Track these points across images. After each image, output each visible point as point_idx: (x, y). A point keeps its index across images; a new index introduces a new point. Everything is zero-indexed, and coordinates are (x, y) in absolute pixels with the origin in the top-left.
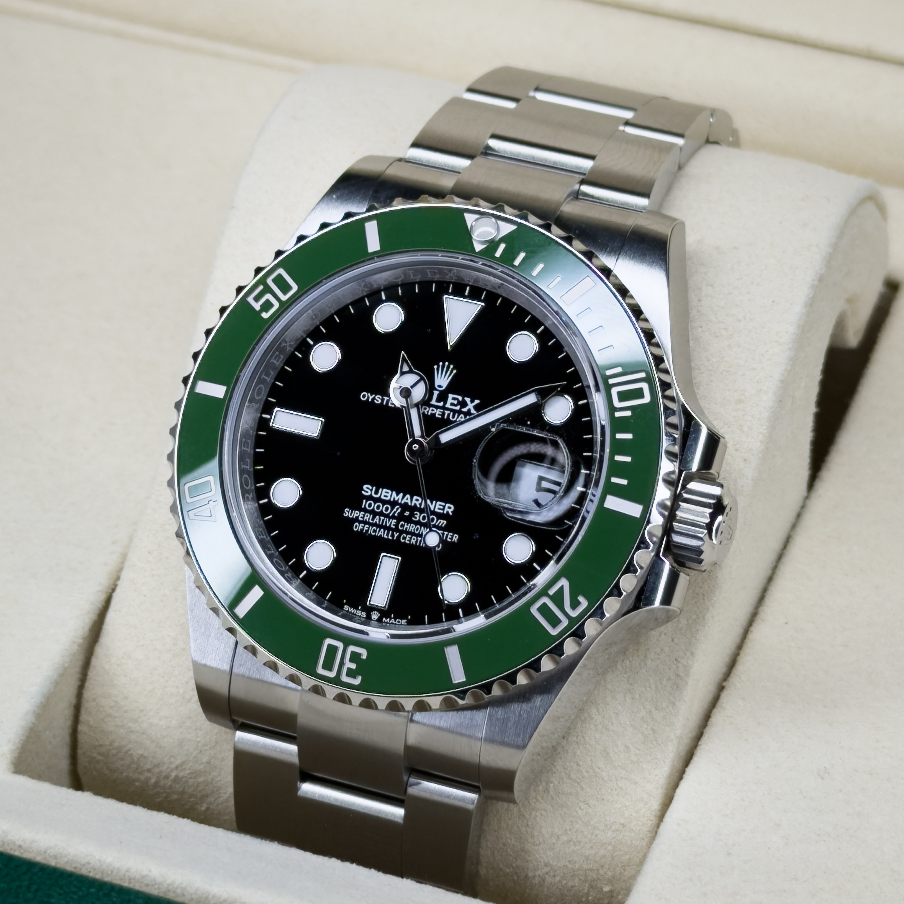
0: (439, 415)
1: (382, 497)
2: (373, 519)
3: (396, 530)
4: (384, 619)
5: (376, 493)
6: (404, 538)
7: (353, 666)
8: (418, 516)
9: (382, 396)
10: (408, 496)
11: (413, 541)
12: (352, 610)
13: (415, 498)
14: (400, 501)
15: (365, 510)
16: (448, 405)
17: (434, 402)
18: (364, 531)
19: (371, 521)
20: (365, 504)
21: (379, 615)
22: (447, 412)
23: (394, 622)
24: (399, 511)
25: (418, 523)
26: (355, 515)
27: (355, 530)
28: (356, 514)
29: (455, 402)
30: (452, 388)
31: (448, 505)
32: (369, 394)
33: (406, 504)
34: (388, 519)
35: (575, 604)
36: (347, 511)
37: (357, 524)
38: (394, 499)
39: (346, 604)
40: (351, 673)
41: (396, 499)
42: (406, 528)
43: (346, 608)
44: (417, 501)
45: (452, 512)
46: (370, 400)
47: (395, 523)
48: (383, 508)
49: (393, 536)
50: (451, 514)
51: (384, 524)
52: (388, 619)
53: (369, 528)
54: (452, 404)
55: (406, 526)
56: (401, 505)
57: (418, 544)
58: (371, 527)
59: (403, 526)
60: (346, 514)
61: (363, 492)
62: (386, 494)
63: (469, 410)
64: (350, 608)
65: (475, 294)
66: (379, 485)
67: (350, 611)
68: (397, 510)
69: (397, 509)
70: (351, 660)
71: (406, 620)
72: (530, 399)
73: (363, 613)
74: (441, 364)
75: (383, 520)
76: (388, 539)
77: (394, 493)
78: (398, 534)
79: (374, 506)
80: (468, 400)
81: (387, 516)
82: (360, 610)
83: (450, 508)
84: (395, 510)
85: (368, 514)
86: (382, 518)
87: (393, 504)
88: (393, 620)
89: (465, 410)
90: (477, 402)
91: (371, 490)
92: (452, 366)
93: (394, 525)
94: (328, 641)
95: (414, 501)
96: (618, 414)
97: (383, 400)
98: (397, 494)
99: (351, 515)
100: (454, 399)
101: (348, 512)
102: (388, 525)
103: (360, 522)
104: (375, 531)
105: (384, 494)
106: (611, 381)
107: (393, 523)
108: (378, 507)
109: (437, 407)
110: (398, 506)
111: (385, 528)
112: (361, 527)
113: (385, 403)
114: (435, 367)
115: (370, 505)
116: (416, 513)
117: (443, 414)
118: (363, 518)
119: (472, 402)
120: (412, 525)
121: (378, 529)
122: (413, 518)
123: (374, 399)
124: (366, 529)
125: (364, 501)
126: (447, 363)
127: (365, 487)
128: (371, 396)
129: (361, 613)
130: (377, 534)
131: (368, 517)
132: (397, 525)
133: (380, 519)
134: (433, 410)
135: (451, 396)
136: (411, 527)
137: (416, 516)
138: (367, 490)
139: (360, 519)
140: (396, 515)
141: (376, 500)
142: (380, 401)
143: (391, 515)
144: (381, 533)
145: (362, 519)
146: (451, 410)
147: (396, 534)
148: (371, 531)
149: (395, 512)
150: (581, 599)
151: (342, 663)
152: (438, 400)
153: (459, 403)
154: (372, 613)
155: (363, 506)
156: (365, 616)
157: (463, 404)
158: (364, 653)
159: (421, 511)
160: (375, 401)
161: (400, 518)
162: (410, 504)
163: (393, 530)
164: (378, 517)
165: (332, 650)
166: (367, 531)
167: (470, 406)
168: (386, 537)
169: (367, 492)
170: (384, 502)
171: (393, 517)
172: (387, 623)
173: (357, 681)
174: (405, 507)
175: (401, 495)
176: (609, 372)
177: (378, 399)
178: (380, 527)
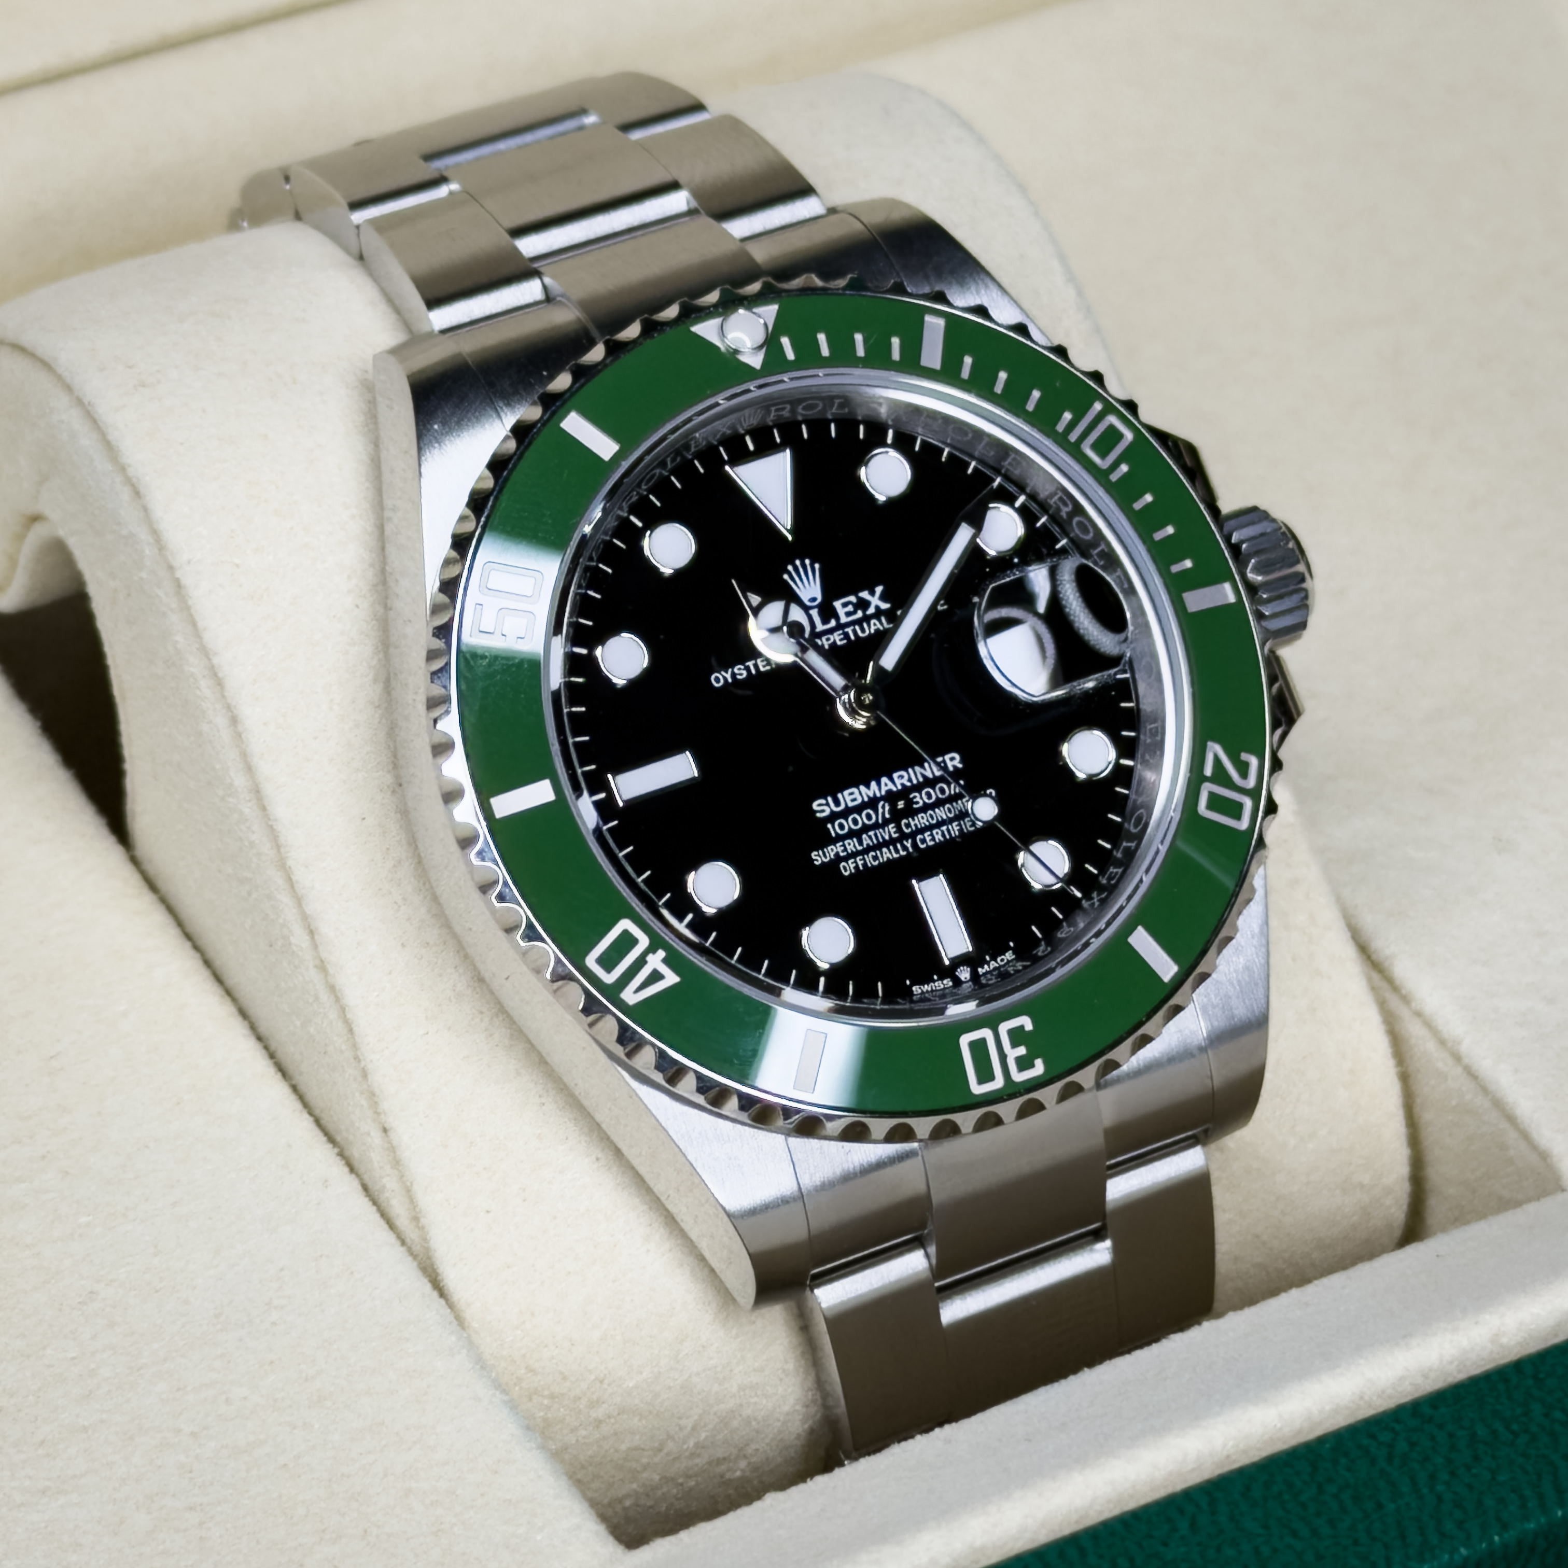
0: (841, 640)
1: (850, 804)
2: (860, 843)
3: (903, 836)
4: (980, 970)
5: (837, 803)
6: (923, 841)
7: (1022, 1051)
8: (919, 799)
9: (743, 663)
10: (884, 780)
11: (938, 837)
12: (926, 988)
13: (895, 776)
14: (878, 795)
15: (840, 838)
16: (844, 619)
17: (820, 627)
18: (861, 868)
19: (860, 848)
20: (834, 829)
21: (969, 969)
22: (849, 630)
23: (997, 965)
24: (887, 808)
25: (925, 808)
26: (832, 854)
27: (847, 874)
28: (832, 851)
29: (850, 608)
30: (831, 591)
31: (947, 757)
32: (723, 673)
33: (889, 792)
34: (881, 830)
35: (1243, 769)
36: (815, 855)
37: (843, 864)
38: (868, 796)
39: (912, 984)
40: (1024, 1063)
41: (871, 795)
42: (916, 825)
43: (916, 989)
44: (901, 779)
45: (960, 762)
46: (730, 680)
47: (894, 830)
48: (862, 819)
49: (905, 848)
50: (960, 766)
51: (881, 840)
52: (986, 966)
53: (864, 859)
54: (848, 614)
55: (912, 823)
56: (882, 798)
57: (948, 837)
58: (866, 856)
59: (908, 825)
60: (817, 860)
61: (818, 815)
62: (851, 796)
63: (877, 608)
64: (922, 987)
65: (768, 439)
66: (833, 791)
67: (925, 990)
68: (884, 809)
69: (883, 807)
70: (1014, 1045)
71: (1011, 952)
72: (963, 536)
73: (945, 982)
74: (790, 568)
75: (876, 835)
76: (901, 857)
77: (862, 788)
78: (910, 841)
79: (848, 824)
80: (865, 595)
81: (876, 826)
82: (937, 980)
83: (952, 759)
84: (880, 810)
85: (849, 841)
86: (871, 833)
87: (872, 803)
88: (993, 962)
89: (871, 611)
90: (879, 589)
91: (828, 804)
92: (807, 562)
93: (895, 833)
94: (965, 1040)
95: (898, 782)
96: (1114, 477)
97: (748, 669)
98: (868, 786)
99: (825, 857)
100: (845, 605)
101: (819, 855)
102: (887, 837)
103: (846, 859)
104: (875, 858)
105: (848, 799)
106: (1073, 437)
107: (892, 831)
108: (855, 822)
110: (882, 803)
111: (886, 844)
112: (852, 866)
113: (753, 672)
114: (786, 577)
115: (842, 827)
116: (911, 796)
117: (846, 635)
118: (845, 850)
119: (872, 593)
120: (920, 816)
121: (878, 852)
122: (915, 806)
123: (734, 675)
124: (860, 863)
125: (829, 826)
126: (798, 562)
127: (815, 806)
128: (727, 672)
129: (942, 983)
130: (881, 861)
131: (852, 845)
132: (899, 829)
133: (870, 837)
134: (828, 639)
135: (837, 604)
136: (921, 820)
137: (915, 800)
138: (822, 807)
139: (842, 854)
140: (887, 816)
141: (845, 814)
142: (745, 673)
143: (880, 821)
144: (887, 854)
145: (845, 854)
146: (852, 623)
147: (908, 843)
148: (870, 861)
149: (883, 814)
150: (1244, 756)
151: (1003, 1057)
152: (825, 621)
153: (856, 606)
154: (957, 973)
155: (833, 835)
156: (951, 984)
157: (863, 604)
158: (1026, 1022)
159: (918, 788)
160: (739, 677)
161: (896, 817)
162: (894, 789)
163: (900, 839)
164: (864, 836)
165: (979, 1048)
166: (865, 865)
167: (876, 601)
168: (895, 856)
169: (823, 811)
170: (859, 809)
171: (886, 822)
172: (987, 973)
173: (1039, 1068)
174: (891, 797)
175: (873, 784)
176: (1060, 427)
177: (740, 672)
178: (878, 846)
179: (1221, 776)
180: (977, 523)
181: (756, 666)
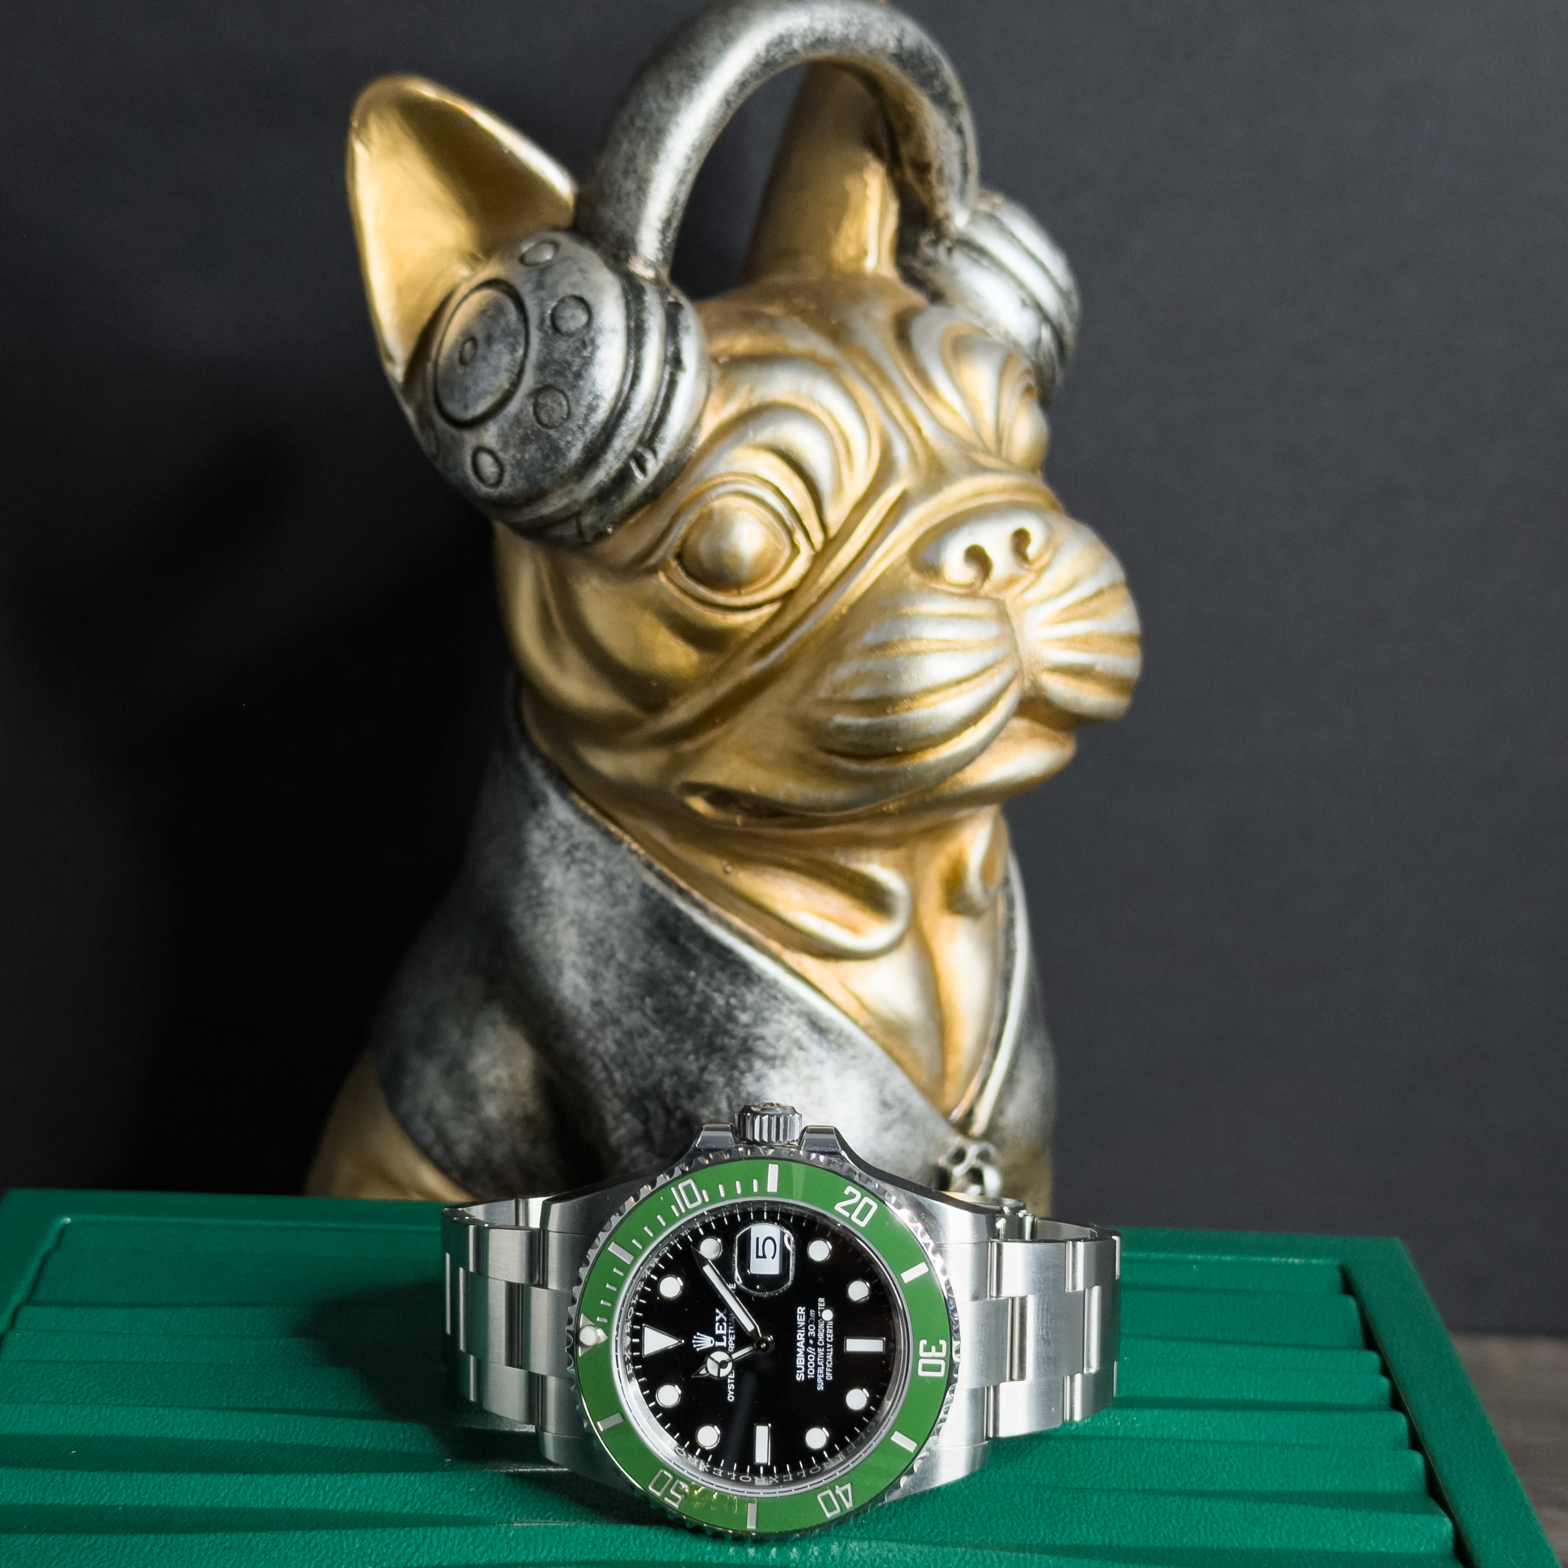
0: (733, 1337)
1: (803, 1363)
2: (821, 1366)
3: (825, 1347)
4: (893, 1338)
5: (800, 1369)
6: (830, 1339)
7: (933, 1348)
8: (812, 1333)
9: (728, 1384)
10: (798, 1344)
11: (831, 1331)
12: (891, 1363)
13: (798, 1339)
14: (803, 1350)
15: (816, 1375)
16: (725, 1332)
17: (724, 1344)
18: (831, 1371)
19: (823, 1368)
20: (811, 1376)
21: (890, 1342)
22: (730, 1331)
23: (895, 1329)
24: (810, 1348)
25: (816, 1332)
27: (831, 1378)
28: (820, 1381)
29: (721, 1327)
30: (711, 1332)
31: (798, 1312)
32: (729, 1395)
33: (804, 1344)
34: (819, 1355)
35: (852, 1196)
36: (819, 1388)
37: (827, 1378)
38: (802, 1354)
40: (939, 1349)
42: (822, 1339)
44: (800, 1336)
46: (733, 1393)
48: (811, 1361)
49: (830, 1348)
50: (804, 1308)
51: (823, 1357)
53: (828, 1368)
54: (723, 1329)
56: (806, 1349)
57: (832, 1327)
58: (827, 1366)
59: (821, 1342)
60: (821, 1388)
61: (803, 1379)
62: (800, 1362)
63: (725, 1315)
64: (890, 1365)
65: (637, 1334)
66: (794, 1369)
67: (893, 1365)
69: (809, 1350)
70: (930, 1351)
72: (708, 1270)
73: (891, 1355)
74: (694, 1346)
75: (820, 1358)
76: (834, 1351)
77: (798, 1355)
78: (828, 1344)
79: (811, 1368)
80: (717, 1318)
81: (816, 1357)
82: (890, 1358)
83: (800, 1310)
84: (810, 1352)
85: (818, 1371)
86: (818, 1360)
87: (806, 1354)
88: (892, 1331)
89: (725, 1318)
90: (717, 1311)
91: (800, 1374)
92: (695, 1337)
93: (822, 1349)
94: (921, 1373)
95: (801, 1339)
96: (707, 1200)
97: (731, 1383)
98: (798, 1353)
99: (821, 1384)
100: (719, 1329)
102: (823, 1354)
103: (825, 1375)
104: (829, 1363)
105: (800, 1363)
106: (683, 1210)
108: (811, 1365)
109: (728, 1340)
111: (825, 1355)
112: (829, 1374)
113: (733, 1381)
114: (698, 1349)
115: (811, 1371)
116: (809, 1335)
117: (731, 1334)
118: (821, 1374)
119: (718, 1315)
120: (819, 1335)
121: (828, 1360)
122: (814, 1336)
123: (731, 1390)
124: (829, 1370)
125: (809, 1377)
126: (693, 1342)
127: (798, 1379)
128: (729, 1393)
130: (832, 1360)
131: (820, 1370)
132: (821, 1347)
133: (820, 1361)
134: (731, 1342)
135: (717, 1332)
136: (821, 1336)
137: (811, 1335)
138: (800, 1377)
139: (823, 1377)
140: (814, 1350)
141: (806, 1368)
143: (815, 1354)
144: (830, 1357)
145: (823, 1375)
146: (728, 1329)
147: (828, 1346)
148: (830, 1365)
149: (812, 1351)
150: (846, 1192)
151: (934, 1358)
152: (722, 1340)
153: (721, 1324)
154: (890, 1348)
155: (813, 1377)
156: (893, 1353)
157: (721, 1320)
158: (923, 1343)
159: (807, 1331)
161: (815, 1346)
162: (804, 1342)
163: (826, 1348)
164: (818, 1363)
165: (926, 1368)
166: (831, 1369)
167: (722, 1314)
168: (832, 1353)
169: (802, 1377)
170: (807, 1361)
171: (816, 1351)
172: (896, 1335)
173: (943, 1343)
174: (807, 1344)
175: (798, 1350)
176: (677, 1214)
177: (731, 1387)
178: (825, 1359)
179: (851, 1209)
180: (704, 1261)
181: (731, 1379)
